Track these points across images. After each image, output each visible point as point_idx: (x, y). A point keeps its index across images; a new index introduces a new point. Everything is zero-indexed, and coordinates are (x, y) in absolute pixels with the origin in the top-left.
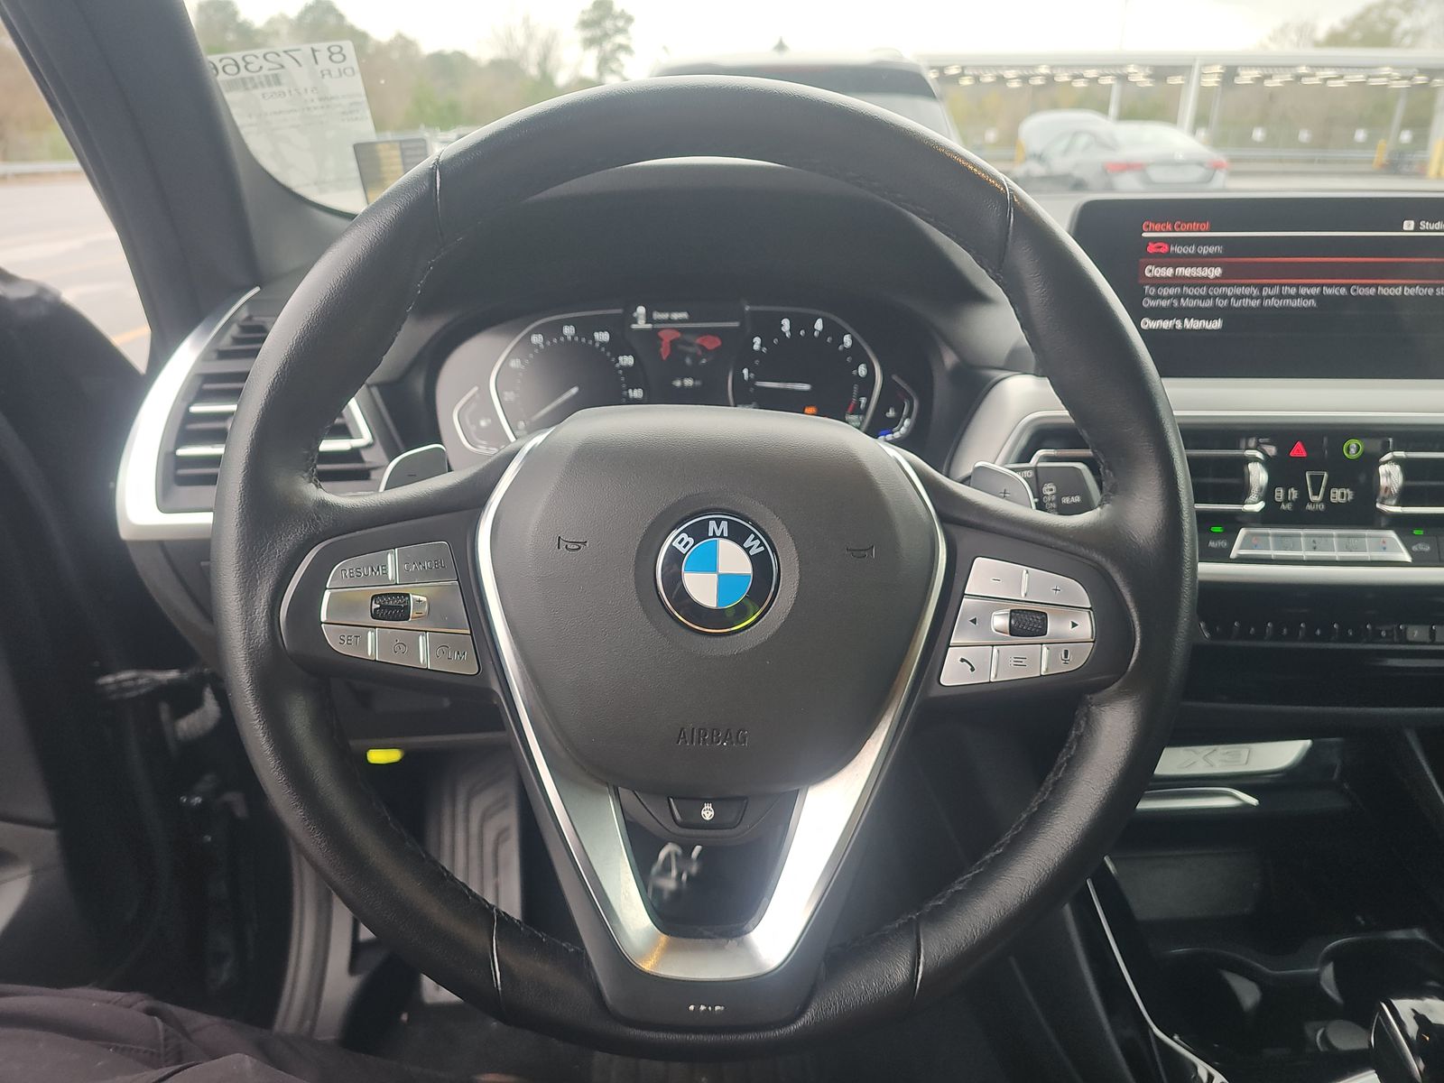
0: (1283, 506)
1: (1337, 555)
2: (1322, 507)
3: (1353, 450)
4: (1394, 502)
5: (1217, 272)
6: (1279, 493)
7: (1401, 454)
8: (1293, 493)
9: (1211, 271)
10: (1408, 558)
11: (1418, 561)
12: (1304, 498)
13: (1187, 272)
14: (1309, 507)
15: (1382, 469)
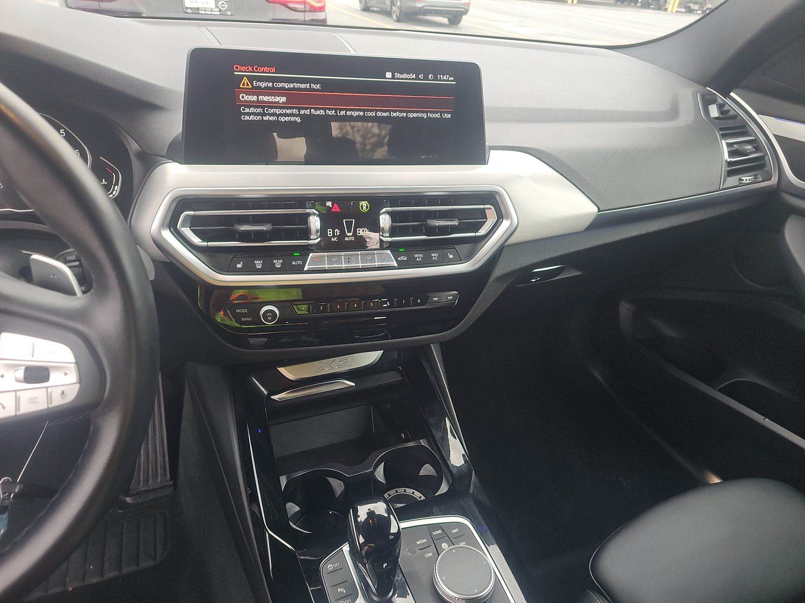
0: (333, 239)
1: (360, 265)
2: (353, 239)
3: (364, 207)
4: (388, 235)
5: (283, 99)
6: (330, 232)
7: (390, 209)
8: (337, 231)
9: (280, 99)
10: (396, 265)
11: (401, 265)
12: (343, 234)
13: (266, 98)
14: (346, 239)
15: (381, 217)
